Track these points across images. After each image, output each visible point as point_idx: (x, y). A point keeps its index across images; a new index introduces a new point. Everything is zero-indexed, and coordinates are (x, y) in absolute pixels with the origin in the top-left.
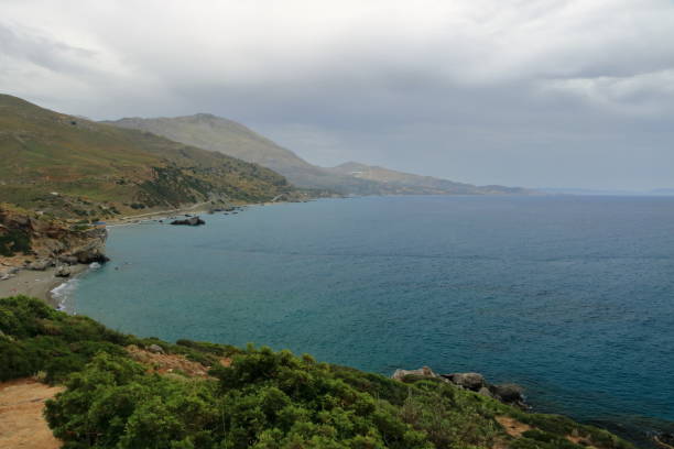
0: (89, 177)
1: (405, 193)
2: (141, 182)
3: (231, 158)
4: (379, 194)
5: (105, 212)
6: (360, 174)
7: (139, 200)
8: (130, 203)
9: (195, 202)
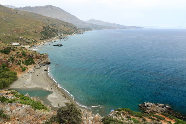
0: (27, 31)
1: (108, 29)
2: (41, 32)
3: (61, 20)
4: (101, 29)
5: (34, 42)
6: (95, 23)
7: (42, 37)
8: (39, 38)
9: (55, 36)
